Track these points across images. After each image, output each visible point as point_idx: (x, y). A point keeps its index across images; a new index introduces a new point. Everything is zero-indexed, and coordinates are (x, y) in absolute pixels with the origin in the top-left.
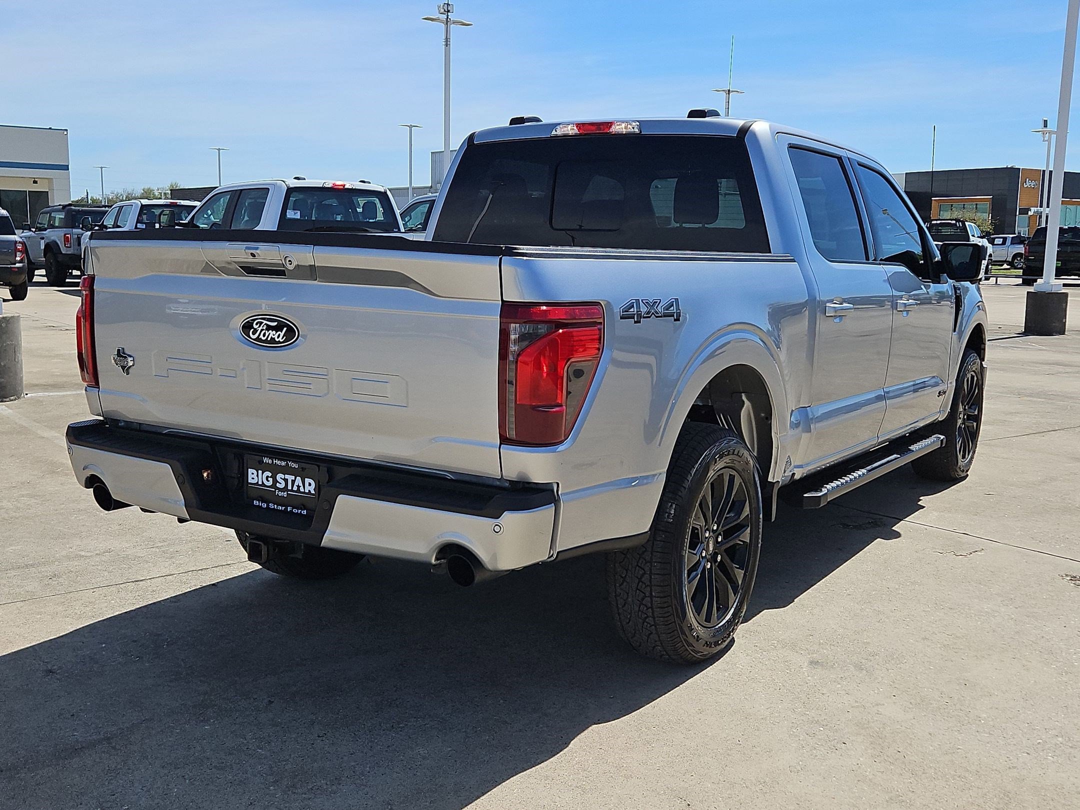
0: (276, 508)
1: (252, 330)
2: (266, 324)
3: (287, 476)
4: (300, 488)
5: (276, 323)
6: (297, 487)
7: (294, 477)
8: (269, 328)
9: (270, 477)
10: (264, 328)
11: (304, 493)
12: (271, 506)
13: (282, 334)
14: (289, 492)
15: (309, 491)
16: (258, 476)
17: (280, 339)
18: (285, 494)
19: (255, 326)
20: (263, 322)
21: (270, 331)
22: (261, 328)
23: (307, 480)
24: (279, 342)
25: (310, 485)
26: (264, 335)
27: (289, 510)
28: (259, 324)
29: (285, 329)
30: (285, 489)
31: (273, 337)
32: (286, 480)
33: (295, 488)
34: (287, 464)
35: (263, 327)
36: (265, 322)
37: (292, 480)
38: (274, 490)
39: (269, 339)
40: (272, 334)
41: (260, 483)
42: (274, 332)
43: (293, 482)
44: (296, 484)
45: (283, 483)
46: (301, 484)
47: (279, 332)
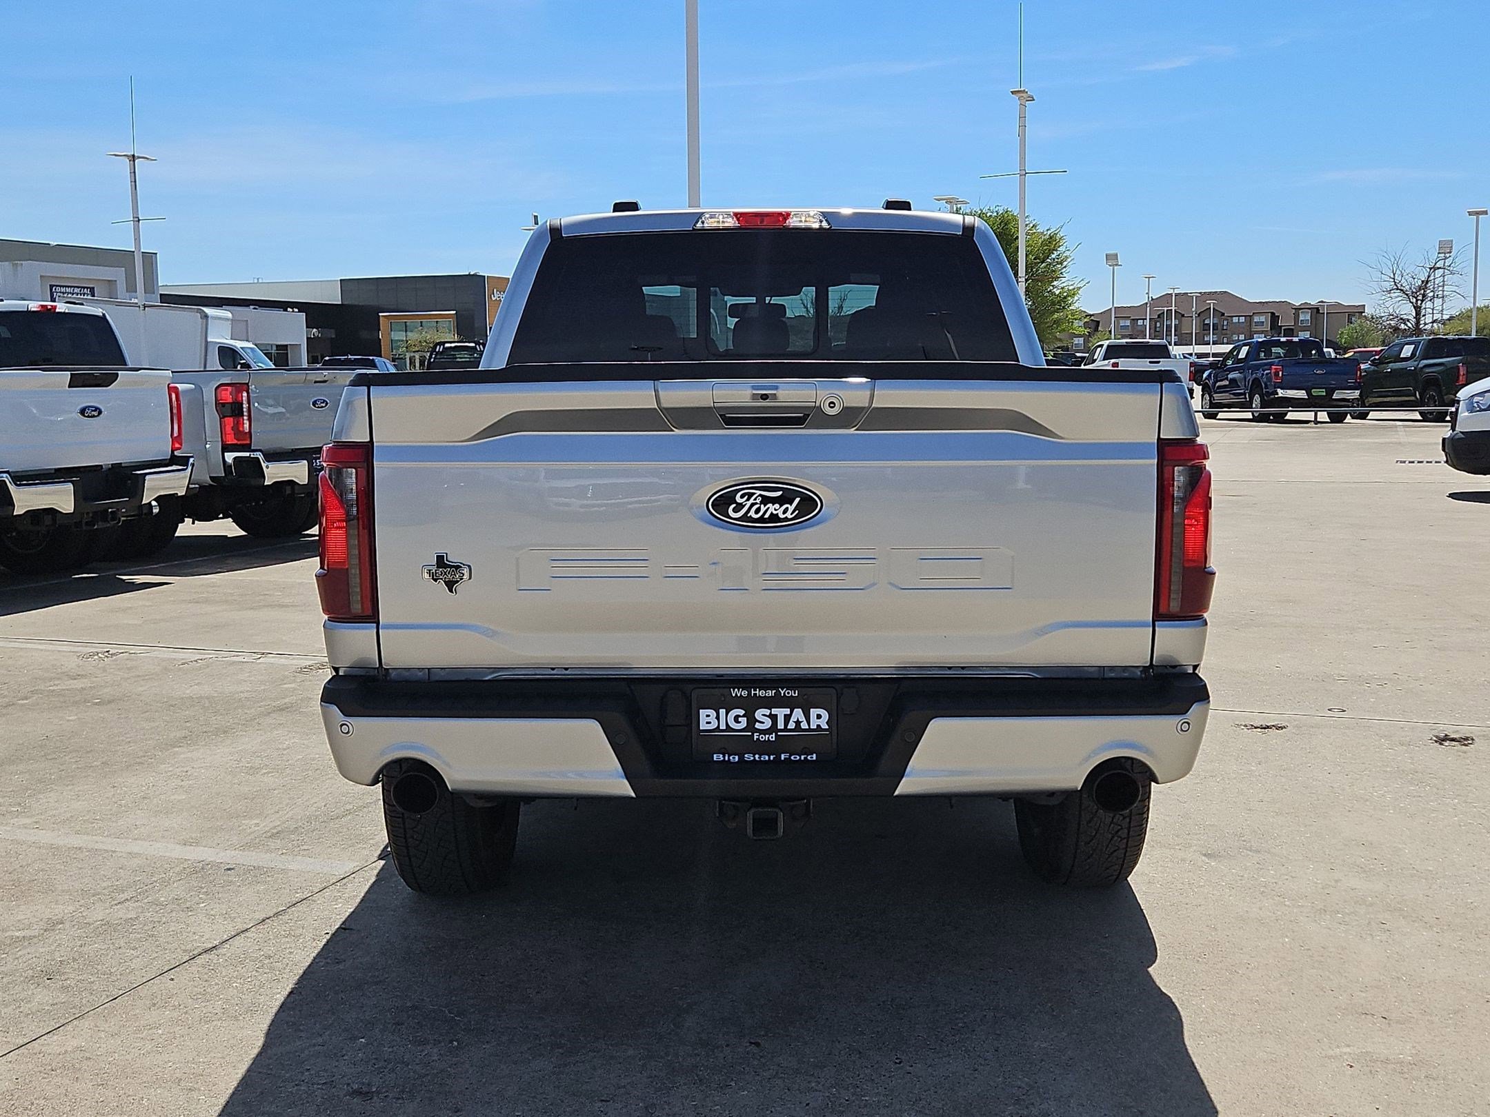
0: (757, 759)
1: (734, 505)
2: (760, 495)
3: (774, 711)
4: (802, 724)
5: (780, 493)
6: (794, 724)
7: (788, 710)
8: (768, 501)
9: (744, 716)
10: (758, 501)
11: (809, 730)
12: (748, 757)
13: (791, 508)
14: (780, 733)
15: (819, 726)
16: (717, 718)
17: (788, 515)
18: (773, 737)
19: (740, 500)
20: (754, 494)
21: (770, 505)
22: (752, 501)
23: (815, 712)
24: (786, 519)
25: (819, 717)
26: (757, 512)
27: (783, 759)
28: (747, 497)
29: (798, 500)
30: (774, 729)
31: (775, 512)
32: (773, 717)
33: (791, 725)
34: (780, 694)
35: (755, 499)
36: (759, 492)
37: (785, 715)
38: (750, 734)
39: (767, 516)
40: (772, 508)
41: (723, 727)
42: (777, 506)
43: (787, 718)
44: (793, 719)
45: (768, 721)
46: (803, 719)
47: (788, 506)
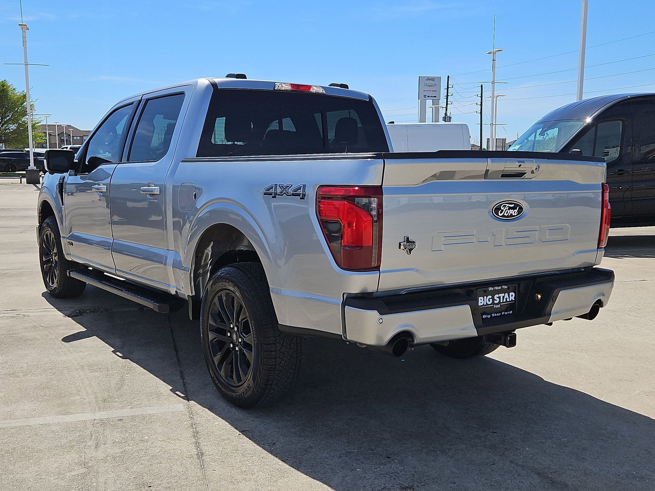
0: (496, 315)
1: (500, 211)
2: (508, 206)
3: (500, 295)
4: (507, 299)
5: (513, 205)
6: (505, 300)
7: (504, 294)
8: (510, 208)
9: (491, 298)
10: (507, 209)
11: (510, 301)
12: (493, 315)
13: (516, 211)
14: (501, 304)
15: (512, 299)
16: (484, 300)
17: (515, 214)
18: (499, 306)
19: (502, 208)
20: (506, 206)
21: (511, 210)
22: (505, 209)
23: (511, 294)
24: (515, 216)
25: (512, 296)
26: (507, 213)
27: (503, 314)
28: (504, 207)
29: (518, 208)
30: (500, 302)
31: (512, 213)
32: (499, 298)
33: (505, 301)
34: (502, 288)
35: (506, 208)
36: (508, 205)
37: (503, 296)
38: (493, 305)
39: (509, 215)
40: (511, 211)
41: (485, 304)
42: (513, 210)
43: (503, 297)
44: (505, 298)
45: (498, 299)
46: (508, 297)
47: (515, 210)
